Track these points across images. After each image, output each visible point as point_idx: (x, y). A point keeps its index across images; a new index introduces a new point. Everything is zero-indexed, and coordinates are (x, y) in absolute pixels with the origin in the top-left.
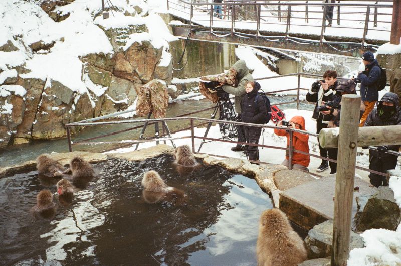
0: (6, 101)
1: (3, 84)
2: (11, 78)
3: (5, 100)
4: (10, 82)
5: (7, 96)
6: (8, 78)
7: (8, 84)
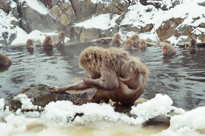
0: (198, 38)
1: (198, 27)
2: (204, 23)
3: (198, 36)
4: (203, 26)
5: (199, 35)
6: (202, 23)
7: (201, 27)
